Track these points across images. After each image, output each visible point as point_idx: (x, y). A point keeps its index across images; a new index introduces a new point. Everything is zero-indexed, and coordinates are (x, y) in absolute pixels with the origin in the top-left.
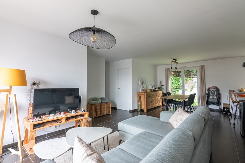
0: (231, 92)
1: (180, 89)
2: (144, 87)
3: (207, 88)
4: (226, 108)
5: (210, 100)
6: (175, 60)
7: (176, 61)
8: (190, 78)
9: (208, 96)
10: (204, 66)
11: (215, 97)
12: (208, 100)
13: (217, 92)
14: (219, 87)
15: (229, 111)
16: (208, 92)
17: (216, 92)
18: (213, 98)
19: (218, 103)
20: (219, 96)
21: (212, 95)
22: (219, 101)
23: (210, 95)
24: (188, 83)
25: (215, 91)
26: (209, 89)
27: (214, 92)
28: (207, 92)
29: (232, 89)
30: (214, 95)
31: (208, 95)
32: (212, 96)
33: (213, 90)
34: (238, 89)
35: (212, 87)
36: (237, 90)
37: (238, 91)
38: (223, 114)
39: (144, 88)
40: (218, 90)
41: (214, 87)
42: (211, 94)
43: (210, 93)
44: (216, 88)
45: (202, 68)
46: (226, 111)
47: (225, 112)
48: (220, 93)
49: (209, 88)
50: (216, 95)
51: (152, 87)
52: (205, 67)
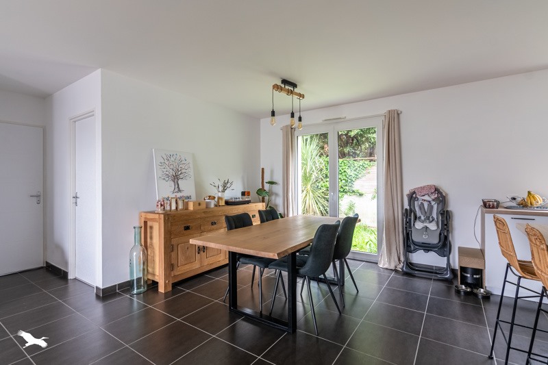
0: (488, 206)
1: (346, 192)
2: (180, 190)
3: (406, 192)
4: (470, 271)
5: (416, 237)
6: (288, 85)
7: (296, 90)
8: (371, 161)
9: (410, 220)
10: (398, 114)
11: (433, 226)
12: (408, 234)
13: (440, 205)
14: (446, 188)
15: (479, 283)
16: (410, 205)
17: (435, 207)
18: (425, 229)
19: (444, 246)
20: (446, 218)
21: (423, 218)
22: (446, 238)
23: (416, 218)
24: (367, 175)
25: (433, 203)
26: (412, 197)
27: (431, 207)
28: (406, 206)
29: (491, 196)
30: (429, 219)
31: (409, 216)
32: (423, 222)
33: (426, 198)
34: (513, 195)
35: (423, 188)
36: (510, 198)
37: (514, 204)
38: (458, 292)
39: (179, 195)
40: (442, 199)
41: (430, 187)
42: (418, 214)
43: (417, 209)
44: (437, 190)
45: (393, 121)
46: (469, 281)
47: (467, 285)
48: (450, 209)
49: (414, 193)
50: (435, 217)
51: (221, 189)
52: (401, 116)
